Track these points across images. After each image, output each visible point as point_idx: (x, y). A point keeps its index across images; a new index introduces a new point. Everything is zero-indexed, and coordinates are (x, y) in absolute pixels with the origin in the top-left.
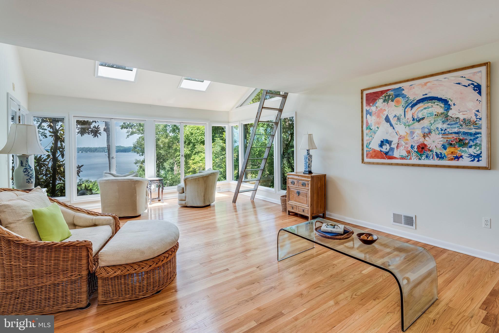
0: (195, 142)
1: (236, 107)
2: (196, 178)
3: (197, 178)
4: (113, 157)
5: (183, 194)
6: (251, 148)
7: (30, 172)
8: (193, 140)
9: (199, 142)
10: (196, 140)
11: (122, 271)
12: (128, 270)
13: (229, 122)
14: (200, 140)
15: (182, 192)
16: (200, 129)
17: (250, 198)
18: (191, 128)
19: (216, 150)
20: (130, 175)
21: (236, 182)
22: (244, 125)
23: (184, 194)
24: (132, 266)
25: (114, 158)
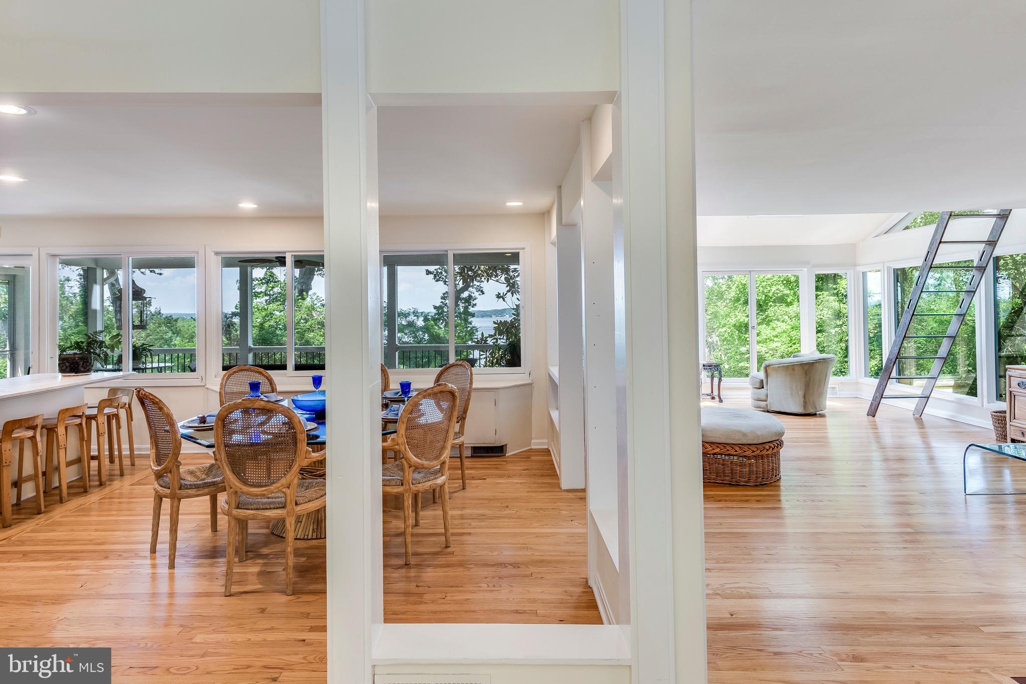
1: (876, 234)
2: (788, 366)
3: (791, 365)
5: (763, 389)
6: (912, 317)
9: (771, 298)
11: (721, 450)
12: (728, 450)
13: (855, 265)
15: (759, 386)
17: (912, 413)
19: (821, 317)
21: (875, 382)
22: (895, 270)
23: (762, 391)
24: (732, 447)
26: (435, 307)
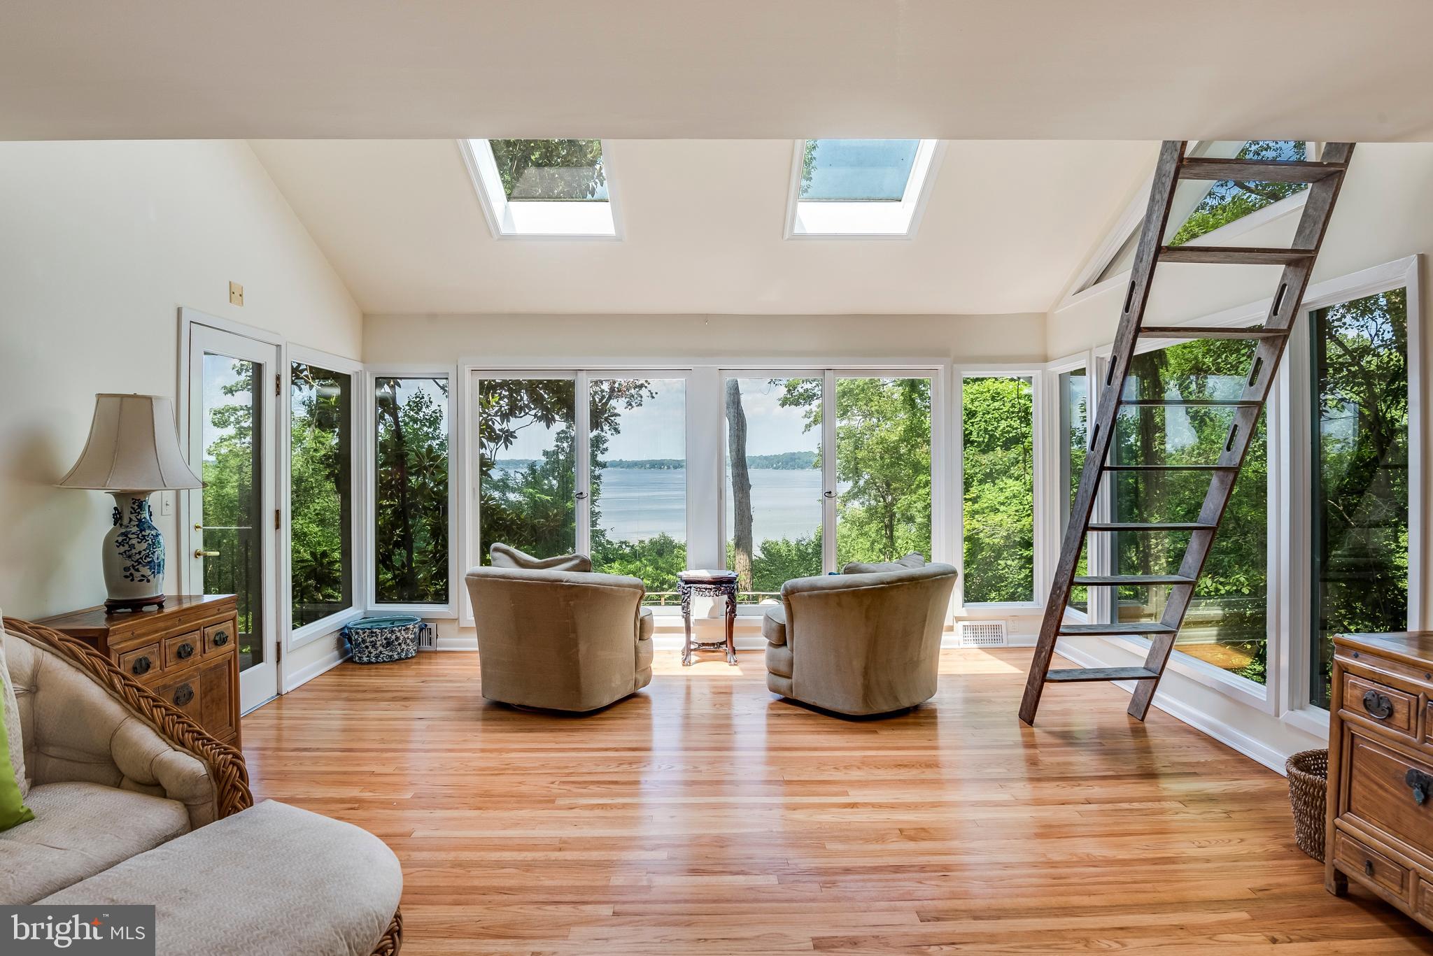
0: (983, 442)
4: (581, 493)
5: (784, 648)
6: (1100, 473)
7: (137, 546)
8: (975, 434)
9: (999, 439)
10: (989, 434)
13: (1046, 359)
14: (1003, 432)
15: (779, 640)
16: (1005, 399)
18: (972, 396)
20: (560, 564)
23: (783, 652)
25: (585, 495)
26: (546, 453)
